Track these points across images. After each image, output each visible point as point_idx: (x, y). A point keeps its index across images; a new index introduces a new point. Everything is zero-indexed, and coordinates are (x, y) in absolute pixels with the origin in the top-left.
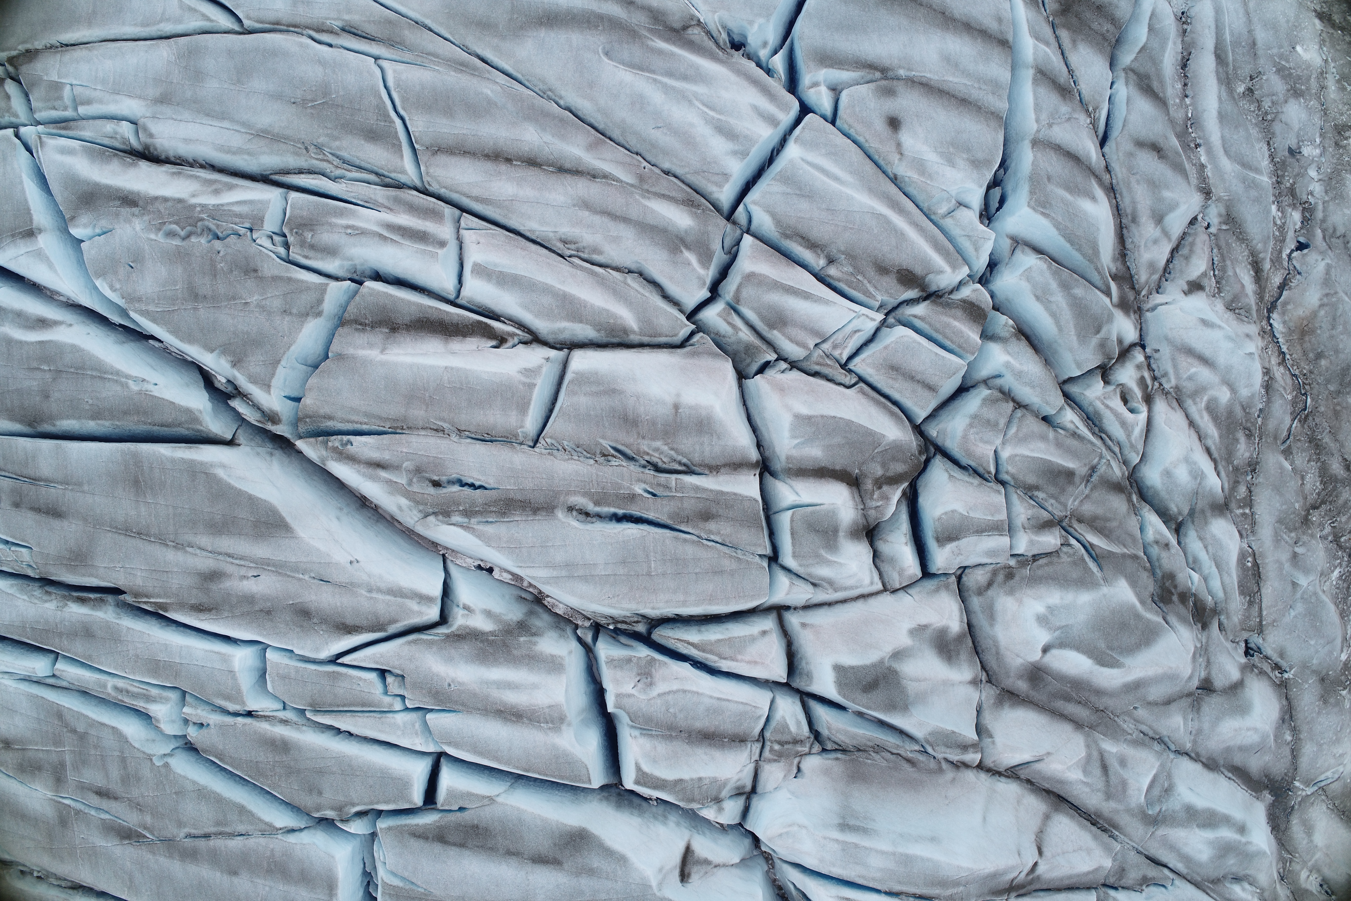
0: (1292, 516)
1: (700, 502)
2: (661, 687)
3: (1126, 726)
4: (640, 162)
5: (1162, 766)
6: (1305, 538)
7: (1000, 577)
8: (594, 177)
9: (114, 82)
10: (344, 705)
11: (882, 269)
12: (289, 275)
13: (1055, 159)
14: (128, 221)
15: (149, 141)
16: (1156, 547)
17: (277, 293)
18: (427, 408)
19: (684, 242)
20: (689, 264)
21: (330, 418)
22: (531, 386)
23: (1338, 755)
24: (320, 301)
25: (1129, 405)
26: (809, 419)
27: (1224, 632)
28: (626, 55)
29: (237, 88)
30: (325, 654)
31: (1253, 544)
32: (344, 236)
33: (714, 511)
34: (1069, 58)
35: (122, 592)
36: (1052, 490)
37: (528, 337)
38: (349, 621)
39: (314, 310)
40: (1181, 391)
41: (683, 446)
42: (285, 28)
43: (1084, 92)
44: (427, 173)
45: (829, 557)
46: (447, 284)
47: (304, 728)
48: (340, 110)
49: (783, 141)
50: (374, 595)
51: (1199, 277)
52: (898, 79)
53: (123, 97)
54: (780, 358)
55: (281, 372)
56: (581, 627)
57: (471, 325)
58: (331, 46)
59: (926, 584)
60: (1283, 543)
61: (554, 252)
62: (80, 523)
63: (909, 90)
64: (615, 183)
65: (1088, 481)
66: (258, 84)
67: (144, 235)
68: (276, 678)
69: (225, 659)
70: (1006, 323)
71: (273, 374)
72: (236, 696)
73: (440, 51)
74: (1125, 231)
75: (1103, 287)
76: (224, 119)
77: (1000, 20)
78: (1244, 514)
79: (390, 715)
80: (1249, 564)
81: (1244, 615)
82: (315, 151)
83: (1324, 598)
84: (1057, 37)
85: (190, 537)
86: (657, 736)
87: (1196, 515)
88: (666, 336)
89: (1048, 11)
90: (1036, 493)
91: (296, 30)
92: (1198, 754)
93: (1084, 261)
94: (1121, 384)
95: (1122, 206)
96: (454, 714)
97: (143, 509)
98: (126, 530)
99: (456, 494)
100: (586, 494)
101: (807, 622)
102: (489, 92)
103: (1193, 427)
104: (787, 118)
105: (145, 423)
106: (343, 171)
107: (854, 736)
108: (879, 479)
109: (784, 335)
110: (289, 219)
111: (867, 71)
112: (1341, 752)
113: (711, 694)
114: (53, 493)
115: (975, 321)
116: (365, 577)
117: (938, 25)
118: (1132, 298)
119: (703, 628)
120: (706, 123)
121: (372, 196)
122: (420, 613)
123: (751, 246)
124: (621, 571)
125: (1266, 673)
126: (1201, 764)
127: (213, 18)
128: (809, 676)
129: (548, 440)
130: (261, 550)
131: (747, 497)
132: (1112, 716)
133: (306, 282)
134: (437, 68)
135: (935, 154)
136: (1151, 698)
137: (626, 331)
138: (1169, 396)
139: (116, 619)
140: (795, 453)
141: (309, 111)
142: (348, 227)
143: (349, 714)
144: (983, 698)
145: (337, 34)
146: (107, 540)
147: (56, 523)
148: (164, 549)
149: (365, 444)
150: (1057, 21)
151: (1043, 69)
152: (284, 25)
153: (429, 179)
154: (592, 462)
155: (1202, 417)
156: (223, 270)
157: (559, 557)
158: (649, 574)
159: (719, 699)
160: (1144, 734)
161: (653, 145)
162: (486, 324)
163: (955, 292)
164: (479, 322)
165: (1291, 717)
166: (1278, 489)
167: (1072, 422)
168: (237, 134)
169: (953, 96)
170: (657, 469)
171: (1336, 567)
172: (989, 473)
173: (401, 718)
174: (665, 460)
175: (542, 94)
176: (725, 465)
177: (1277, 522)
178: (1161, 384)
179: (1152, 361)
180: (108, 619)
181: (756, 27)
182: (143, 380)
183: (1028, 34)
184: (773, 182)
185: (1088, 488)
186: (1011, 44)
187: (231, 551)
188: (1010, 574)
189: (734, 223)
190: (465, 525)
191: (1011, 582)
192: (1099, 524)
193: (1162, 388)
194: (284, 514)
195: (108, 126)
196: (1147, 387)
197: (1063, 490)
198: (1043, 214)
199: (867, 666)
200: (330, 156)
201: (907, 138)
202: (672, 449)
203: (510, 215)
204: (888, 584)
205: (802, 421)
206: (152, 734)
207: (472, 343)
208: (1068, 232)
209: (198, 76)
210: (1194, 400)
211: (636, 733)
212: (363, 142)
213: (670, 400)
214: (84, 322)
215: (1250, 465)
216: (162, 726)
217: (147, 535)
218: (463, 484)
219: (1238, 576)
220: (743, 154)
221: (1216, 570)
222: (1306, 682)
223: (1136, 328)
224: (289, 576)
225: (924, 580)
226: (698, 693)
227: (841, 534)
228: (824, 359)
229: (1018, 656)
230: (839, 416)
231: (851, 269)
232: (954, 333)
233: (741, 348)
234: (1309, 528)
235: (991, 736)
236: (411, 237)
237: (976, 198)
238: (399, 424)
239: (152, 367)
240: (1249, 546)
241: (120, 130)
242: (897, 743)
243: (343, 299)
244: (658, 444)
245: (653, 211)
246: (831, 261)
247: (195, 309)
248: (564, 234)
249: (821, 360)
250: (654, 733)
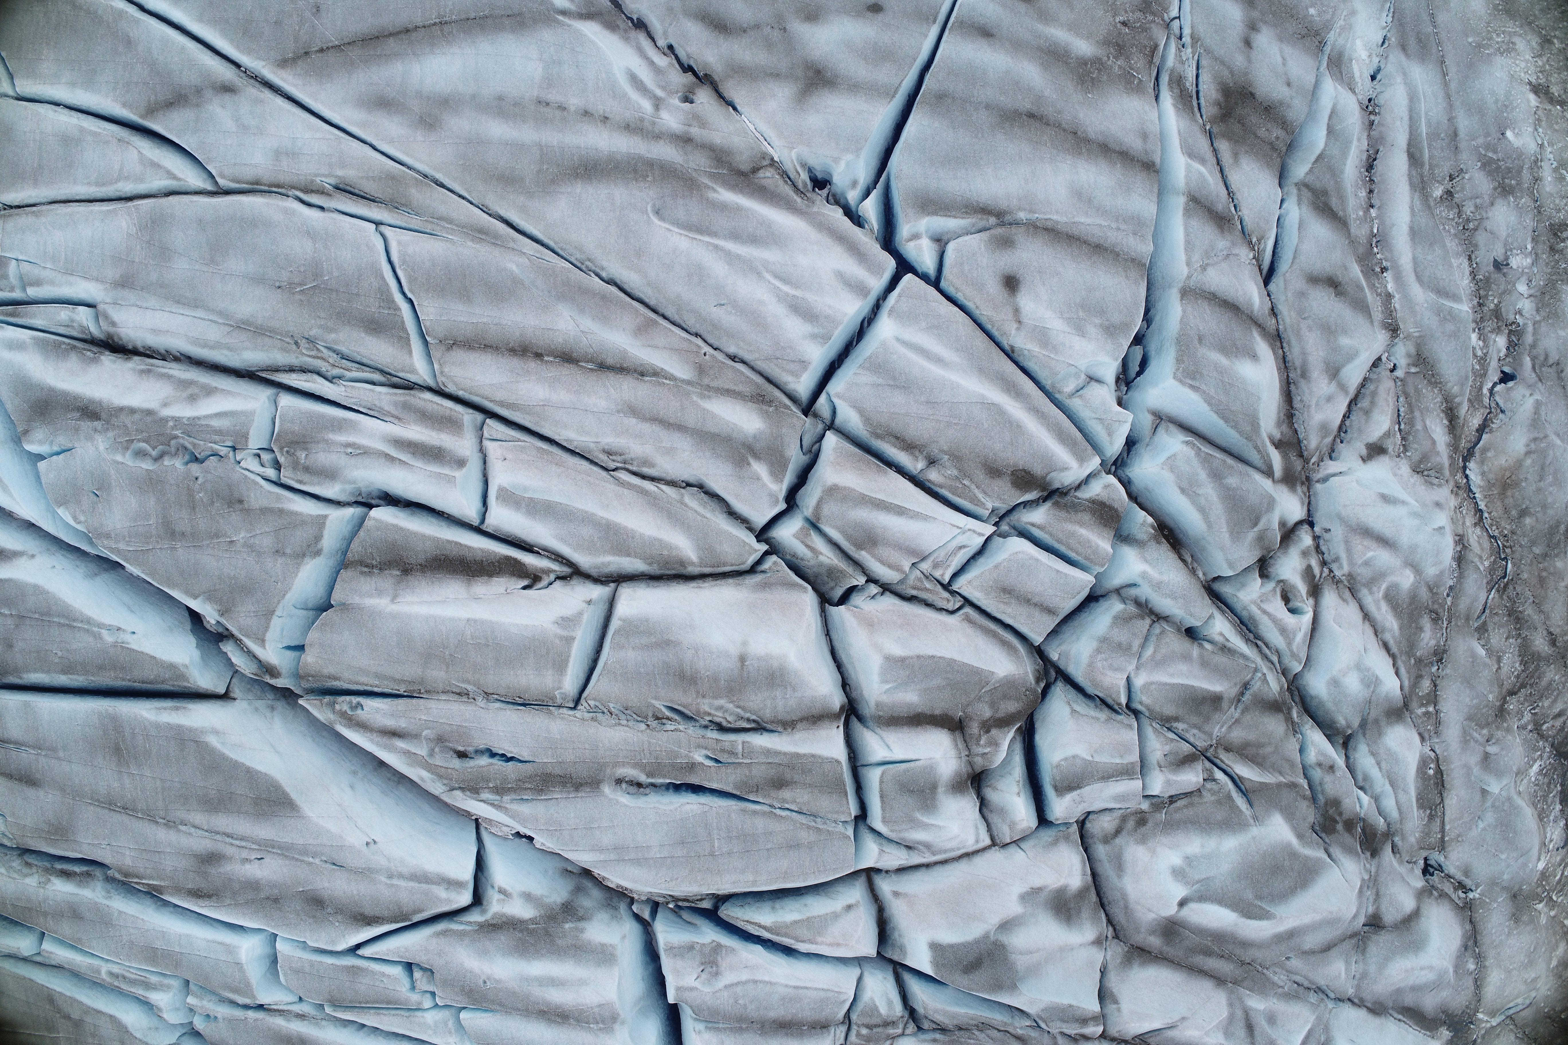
0: (1484, 710)
1: (772, 768)
2: (728, 978)
3: (1276, 978)
4: (699, 347)
5: (1319, 1019)
6: (1499, 734)
7: (1131, 824)
8: (642, 374)
9: (66, 259)
10: (367, 1003)
11: (994, 471)
12: (280, 506)
13: (1208, 312)
14: (90, 438)
15: (111, 330)
16: (1318, 770)
17: (267, 530)
18: (448, 668)
19: (753, 450)
20: (758, 479)
21: (336, 678)
22: (570, 640)
23: (1529, 980)
24: (318, 538)
25: (1291, 605)
26: (902, 661)
27: (1398, 855)
28: (681, 214)
29: (211, 270)
30: (341, 947)
31: (1437, 747)
32: (343, 456)
33: (788, 777)
34: (1229, 177)
35: (109, 868)
36: (1194, 719)
37: (566, 570)
38: (368, 911)
39: (312, 549)
40: (1354, 579)
41: (751, 703)
42: (266, 188)
43: (1246, 219)
44: (442, 373)
45: (925, 819)
46: (470, 511)
47: (324, 1023)
48: (334, 295)
49: (876, 308)
50: (395, 881)
51: (1381, 438)
52: (1017, 223)
53: (78, 279)
54: (871, 580)
55: (276, 623)
56: (637, 901)
57: (498, 562)
58: (322, 208)
59: (1043, 835)
60: (1472, 743)
61: (596, 464)
62: (58, 793)
63: (1030, 239)
64: (667, 382)
65: (1239, 701)
66: (235, 264)
67: (109, 457)
68: (289, 972)
69: (230, 950)
70: (1144, 521)
71: (267, 628)
72: (246, 988)
73: (454, 215)
74: (1292, 387)
75: (1264, 467)
76: (197, 307)
77: (1145, 136)
78: (1427, 713)
79: (419, 1014)
80: (1431, 772)
81: (1422, 832)
82: (307, 346)
83: (1520, 802)
84: (1215, 150)
85: (182, 814)
86: (725, 1029)
87: (1369, 727)
88: (732, 565)
89: (1204, 117)
90: (1175, 725)
91: (280, 190)
92: (1362, 1000)
93: (1241, 438)
94: (1282, 581)
95: (1289, 357)
96: (491, 1014)
97: (127, 781)
98: (110, 804)
99: (485, 769)
100: (637, 765)
101: (900, 891)
102: (514, 267)
103: (1369, 620)
104: (878, 284)
105: (124, 680)
106: (342, 370)
107: (954, 1016)
108: (987, 721)
109: (873, 556)
110: (278, 434)
111: (980, 216)
112: (1533, 975)
113: (786, 982)
114: (25, 758)
115: (1105, 526)
116: (383, 862)
117: (1068, 150)
118: (1299, 468)
119: (778, 904)
120: (779, 301)
121: (377, 403)
122: (449, 901)
123: (835, 449)
124: (679, 852)
125: (1447, 894)
126: (1365, 1009)
127: (180, 176)
128: (902, 949)
129: (592, 703)
130: (264, 831)
131: (827, 759)
132: (1260, 969)
133: (301, 514)
134: (450, 237)
135: (1061, 321)
136: (1307, 947)
137: (682, 563)
138: (1341, 586)
139: (106, 898)
140: (885, 699)
141: (298, 297)
142: (348, 445)
143: (372, 1011)
144: (1108, 958)
145: (329, 195)
146: (89, 814)
147: (31, 792)
148: (154, 827)
149: (377, 710)
150: (1215, 130)
151: (1197, 195)
152: (265, 185)
153: (444, 379)
154: (643, 726)
155: (1379, 609)
156: (202, 501)
157: (607, 839)
158: (712, 854)
159: (795, 987)
160: (1298, 984)
161: (716, 326)
162: (515, 560)
163: (1083, 487)
164: (508, 559)
165: (1476, 942)
166: (1468, 682)
167: (1221, 634)
168: (213, 324)
169: (1085, 242)
170: (721, 728)
171: (1535, 761)
172: (1119, 704)
173: (431, 1017)
174: (730, 719)
175: (579, 265)
176: (802, 720)
177: (1466, 720)
178: (1331, 571)
179: (1321, 542)
180: (97, 900)
181: (842, 165)
182: (119, 629)
183: (1180, 150)
184: (860, 371)
185: (1239, 710)
186: (1158, 166)
187: (229, 830)
188: (1141, 819)
189: (816, 416)
190: (496, 803)
191: (1143, 829)
192: (1251, 751)
193: (1332, 575)
194: (288, 790)
195: (62, 313)
196: (1314, 577)
197: (1207, 719)
198: (1192, 387)
199: (969, 943)
200: (325, 351)
201: (1026, 301)
202: (738, 707)
203: (543, 423)
204: (997, 838)
205: (893, 663)
206: (155, 1022)
207: (501, 585)
208: (1221, 407)
209: (164, 253)
210: (1370, 590)
211: (701, 1026)
212: (363, 335)
213: (734, 650)
214: (48, 550)
215: (1435, 653)
216: (165, 1015)
217: (133, 810)
218: (493, 755)
219: (1417, 788)
220: (825, 338)
221: (1390, 788)
222: (1495, 901)
223: (1303, 504)
224: (297, 860)
225: (1041, 829)
226: (771, 983)
227: (941, 790)
228: (922, 582)
229: (1150, 910)
230: (939, 655)
231: (955, 472)
232: (1079, 543)
233: (823, 571)
234: (1505, 720)
235: (1116, 1002)
236: (423, 455)
237: (1110, 370)
238: (416, 687)
239: (129, 608)
240: (1432, 750)
241: (77, 318)
242: (1005, 1020)
243: (346, 530)
244: (722, 702)
245: (714, 416)
246: (932, 462)
247: (173, 549)
248: (607, 444)
249: (919, 584)
250: (721, 1026)
